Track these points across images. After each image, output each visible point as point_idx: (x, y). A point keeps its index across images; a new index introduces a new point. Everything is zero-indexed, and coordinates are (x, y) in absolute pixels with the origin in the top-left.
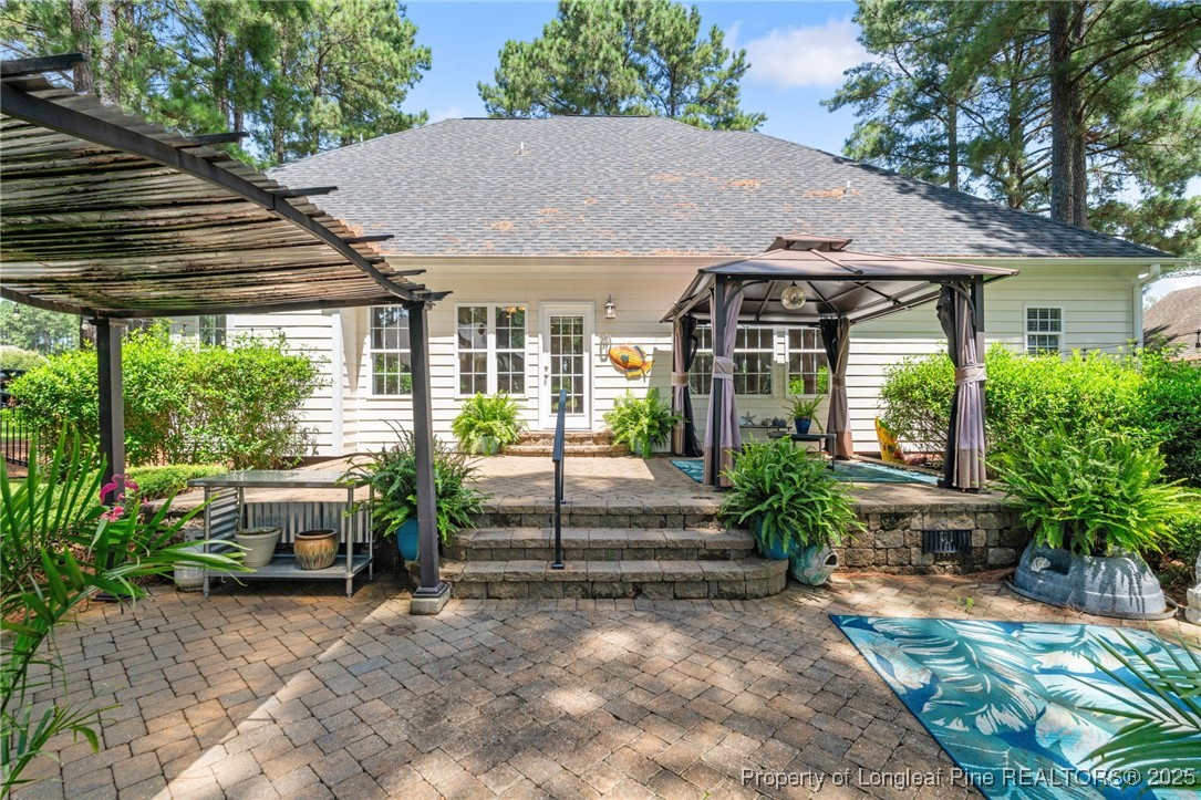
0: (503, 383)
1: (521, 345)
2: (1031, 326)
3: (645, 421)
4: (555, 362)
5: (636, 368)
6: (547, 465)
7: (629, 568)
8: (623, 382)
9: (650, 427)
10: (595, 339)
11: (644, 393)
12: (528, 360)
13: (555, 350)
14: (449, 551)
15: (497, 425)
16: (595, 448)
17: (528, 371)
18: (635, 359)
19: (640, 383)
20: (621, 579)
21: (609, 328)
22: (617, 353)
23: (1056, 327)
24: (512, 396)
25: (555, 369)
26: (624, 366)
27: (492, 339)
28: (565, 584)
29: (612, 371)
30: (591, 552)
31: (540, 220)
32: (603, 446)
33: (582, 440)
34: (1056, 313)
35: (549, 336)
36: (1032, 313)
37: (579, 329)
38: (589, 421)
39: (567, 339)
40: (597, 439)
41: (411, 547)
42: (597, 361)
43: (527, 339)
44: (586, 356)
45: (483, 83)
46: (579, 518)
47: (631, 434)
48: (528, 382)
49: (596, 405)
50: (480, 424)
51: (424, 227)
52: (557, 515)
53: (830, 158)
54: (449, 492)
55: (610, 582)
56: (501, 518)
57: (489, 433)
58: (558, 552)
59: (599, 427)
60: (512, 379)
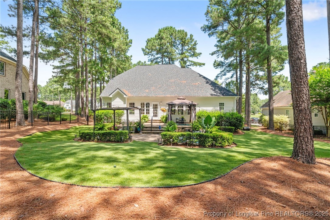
0: (147, 113)
1: (149, 108)
2: (220, 105)
3: (165, 118)
4: (154, 110)
5: (164, 111)
6: (150, 123)
7: (157, 132)
8: (163, 113)
9: (165, 119)
10: (159, 107)
11: (165, 114)
12: (150, 110)
13: (154, 108)
14: (142, 130)
15: (146, 119)
16: (159, 122)
17: (150, 111)
18: (164, 110)
19: (165, 113)
20: (156, 132)
21: (161, 106)
22: (162, 109)
23: (224, 105)
24: (148, 115)
25: (154, 111)
26: (163, 111)
27: (145, 107)
28: (152, 133)
29: (161, 111)
30: (154, 130)
31: (152, 90)
32: (160, 121)
33: (157, 121)
34: (223, 104)
35: (153, 106)
36: (220, 103)
37: (157, 106)
38: (159, 118)
39: (155, 107)
40: (159, 121)
41: (139, 130)
42: (159, 110)
43: (150, 107)
44: (158, 109)
45: (143, 48)
46: (153, 128)
47: (163, 120)
48: (150, 113)
49: (159, 116)
50: (144, 119)
51: (136, 91)
52: (151, 128)
53: (199, 75)
54: (142, 125)
55: (156, 133)
56: (146, 128)
57: (145, 120)
58: (151, 130)
59: (160, 119)
60: (148, 113)
